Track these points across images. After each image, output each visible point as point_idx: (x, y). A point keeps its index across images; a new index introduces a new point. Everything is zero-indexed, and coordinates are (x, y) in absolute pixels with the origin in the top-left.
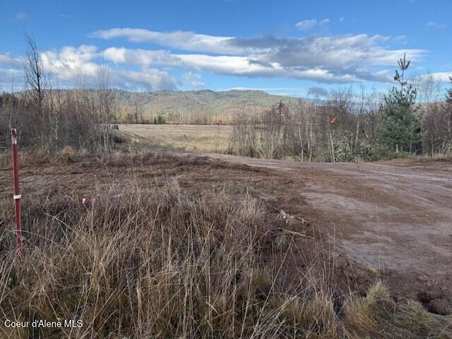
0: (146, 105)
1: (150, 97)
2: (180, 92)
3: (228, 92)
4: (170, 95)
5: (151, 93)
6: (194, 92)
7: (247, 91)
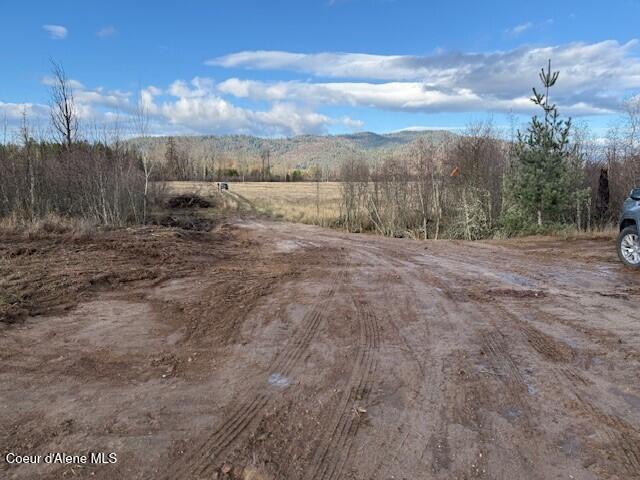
0: (283, 156)
1: (289, 144)
2: (329, 137)
3: (398, 134)
4: (316, 141)
5: (289, 139)
6: (348, 137)
7: (426, 132)
